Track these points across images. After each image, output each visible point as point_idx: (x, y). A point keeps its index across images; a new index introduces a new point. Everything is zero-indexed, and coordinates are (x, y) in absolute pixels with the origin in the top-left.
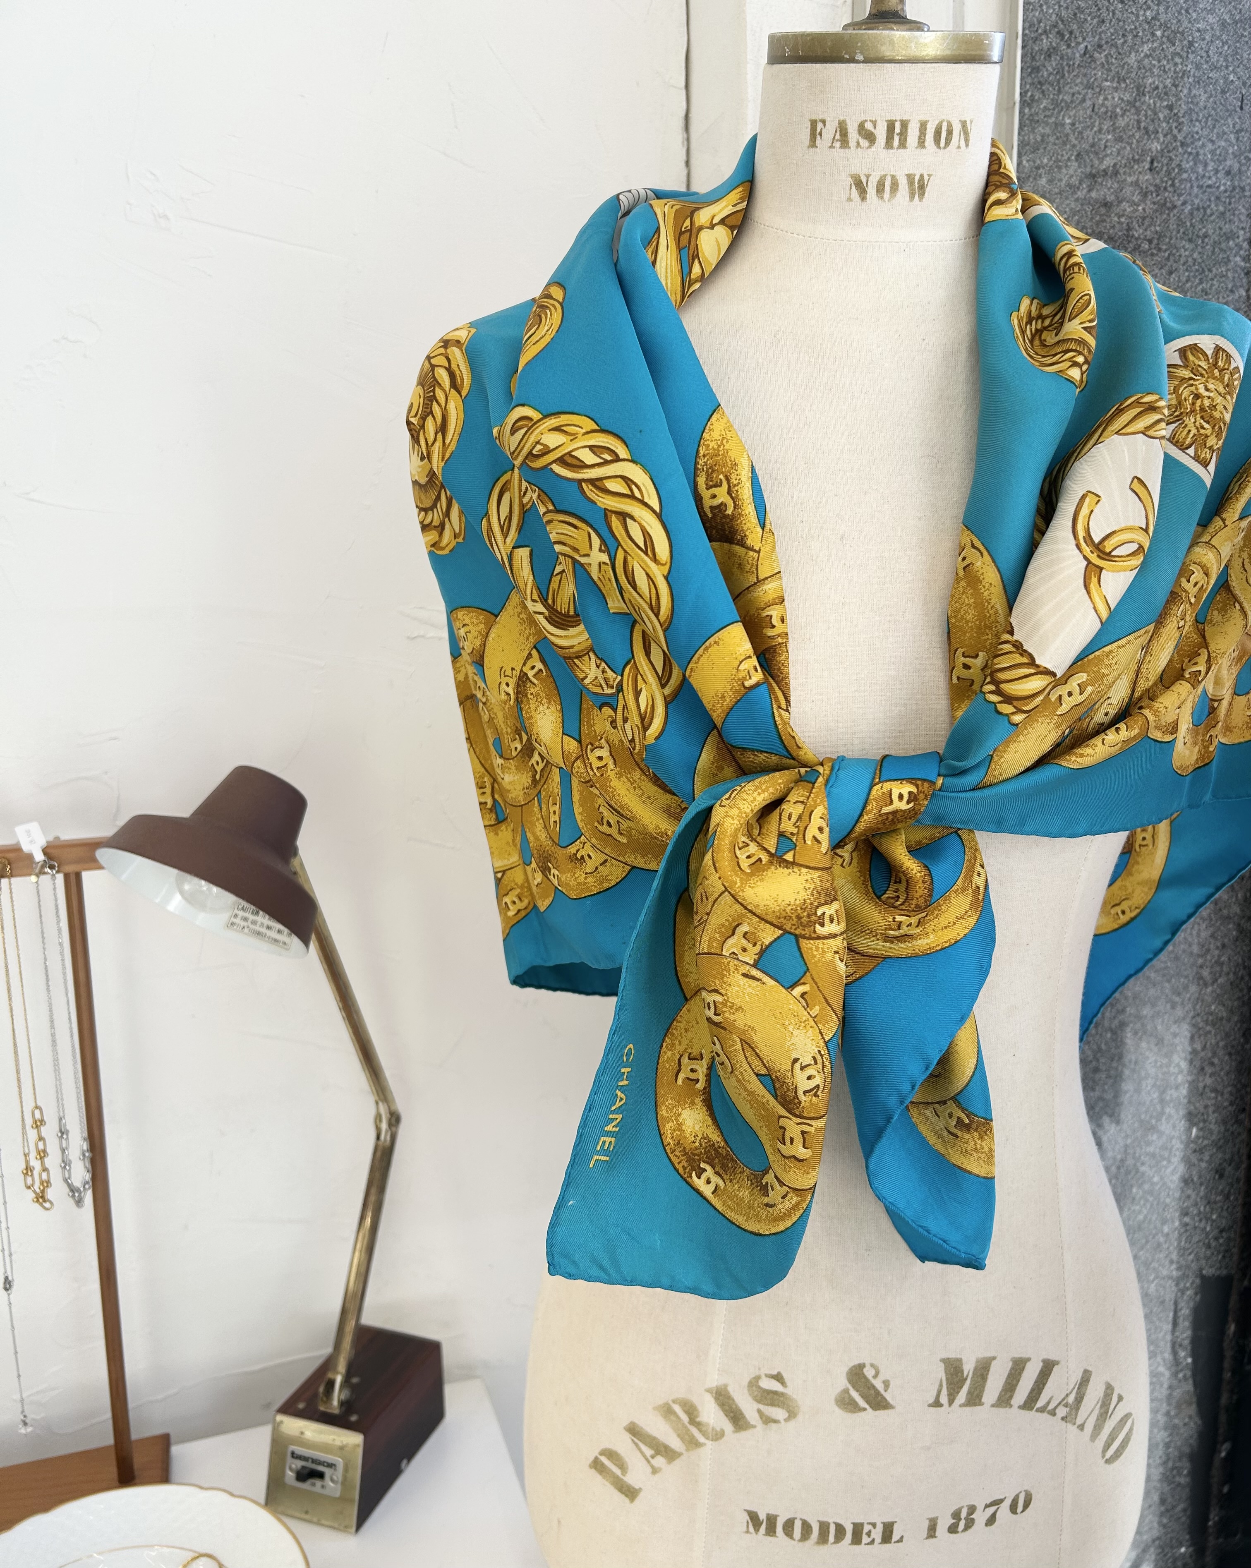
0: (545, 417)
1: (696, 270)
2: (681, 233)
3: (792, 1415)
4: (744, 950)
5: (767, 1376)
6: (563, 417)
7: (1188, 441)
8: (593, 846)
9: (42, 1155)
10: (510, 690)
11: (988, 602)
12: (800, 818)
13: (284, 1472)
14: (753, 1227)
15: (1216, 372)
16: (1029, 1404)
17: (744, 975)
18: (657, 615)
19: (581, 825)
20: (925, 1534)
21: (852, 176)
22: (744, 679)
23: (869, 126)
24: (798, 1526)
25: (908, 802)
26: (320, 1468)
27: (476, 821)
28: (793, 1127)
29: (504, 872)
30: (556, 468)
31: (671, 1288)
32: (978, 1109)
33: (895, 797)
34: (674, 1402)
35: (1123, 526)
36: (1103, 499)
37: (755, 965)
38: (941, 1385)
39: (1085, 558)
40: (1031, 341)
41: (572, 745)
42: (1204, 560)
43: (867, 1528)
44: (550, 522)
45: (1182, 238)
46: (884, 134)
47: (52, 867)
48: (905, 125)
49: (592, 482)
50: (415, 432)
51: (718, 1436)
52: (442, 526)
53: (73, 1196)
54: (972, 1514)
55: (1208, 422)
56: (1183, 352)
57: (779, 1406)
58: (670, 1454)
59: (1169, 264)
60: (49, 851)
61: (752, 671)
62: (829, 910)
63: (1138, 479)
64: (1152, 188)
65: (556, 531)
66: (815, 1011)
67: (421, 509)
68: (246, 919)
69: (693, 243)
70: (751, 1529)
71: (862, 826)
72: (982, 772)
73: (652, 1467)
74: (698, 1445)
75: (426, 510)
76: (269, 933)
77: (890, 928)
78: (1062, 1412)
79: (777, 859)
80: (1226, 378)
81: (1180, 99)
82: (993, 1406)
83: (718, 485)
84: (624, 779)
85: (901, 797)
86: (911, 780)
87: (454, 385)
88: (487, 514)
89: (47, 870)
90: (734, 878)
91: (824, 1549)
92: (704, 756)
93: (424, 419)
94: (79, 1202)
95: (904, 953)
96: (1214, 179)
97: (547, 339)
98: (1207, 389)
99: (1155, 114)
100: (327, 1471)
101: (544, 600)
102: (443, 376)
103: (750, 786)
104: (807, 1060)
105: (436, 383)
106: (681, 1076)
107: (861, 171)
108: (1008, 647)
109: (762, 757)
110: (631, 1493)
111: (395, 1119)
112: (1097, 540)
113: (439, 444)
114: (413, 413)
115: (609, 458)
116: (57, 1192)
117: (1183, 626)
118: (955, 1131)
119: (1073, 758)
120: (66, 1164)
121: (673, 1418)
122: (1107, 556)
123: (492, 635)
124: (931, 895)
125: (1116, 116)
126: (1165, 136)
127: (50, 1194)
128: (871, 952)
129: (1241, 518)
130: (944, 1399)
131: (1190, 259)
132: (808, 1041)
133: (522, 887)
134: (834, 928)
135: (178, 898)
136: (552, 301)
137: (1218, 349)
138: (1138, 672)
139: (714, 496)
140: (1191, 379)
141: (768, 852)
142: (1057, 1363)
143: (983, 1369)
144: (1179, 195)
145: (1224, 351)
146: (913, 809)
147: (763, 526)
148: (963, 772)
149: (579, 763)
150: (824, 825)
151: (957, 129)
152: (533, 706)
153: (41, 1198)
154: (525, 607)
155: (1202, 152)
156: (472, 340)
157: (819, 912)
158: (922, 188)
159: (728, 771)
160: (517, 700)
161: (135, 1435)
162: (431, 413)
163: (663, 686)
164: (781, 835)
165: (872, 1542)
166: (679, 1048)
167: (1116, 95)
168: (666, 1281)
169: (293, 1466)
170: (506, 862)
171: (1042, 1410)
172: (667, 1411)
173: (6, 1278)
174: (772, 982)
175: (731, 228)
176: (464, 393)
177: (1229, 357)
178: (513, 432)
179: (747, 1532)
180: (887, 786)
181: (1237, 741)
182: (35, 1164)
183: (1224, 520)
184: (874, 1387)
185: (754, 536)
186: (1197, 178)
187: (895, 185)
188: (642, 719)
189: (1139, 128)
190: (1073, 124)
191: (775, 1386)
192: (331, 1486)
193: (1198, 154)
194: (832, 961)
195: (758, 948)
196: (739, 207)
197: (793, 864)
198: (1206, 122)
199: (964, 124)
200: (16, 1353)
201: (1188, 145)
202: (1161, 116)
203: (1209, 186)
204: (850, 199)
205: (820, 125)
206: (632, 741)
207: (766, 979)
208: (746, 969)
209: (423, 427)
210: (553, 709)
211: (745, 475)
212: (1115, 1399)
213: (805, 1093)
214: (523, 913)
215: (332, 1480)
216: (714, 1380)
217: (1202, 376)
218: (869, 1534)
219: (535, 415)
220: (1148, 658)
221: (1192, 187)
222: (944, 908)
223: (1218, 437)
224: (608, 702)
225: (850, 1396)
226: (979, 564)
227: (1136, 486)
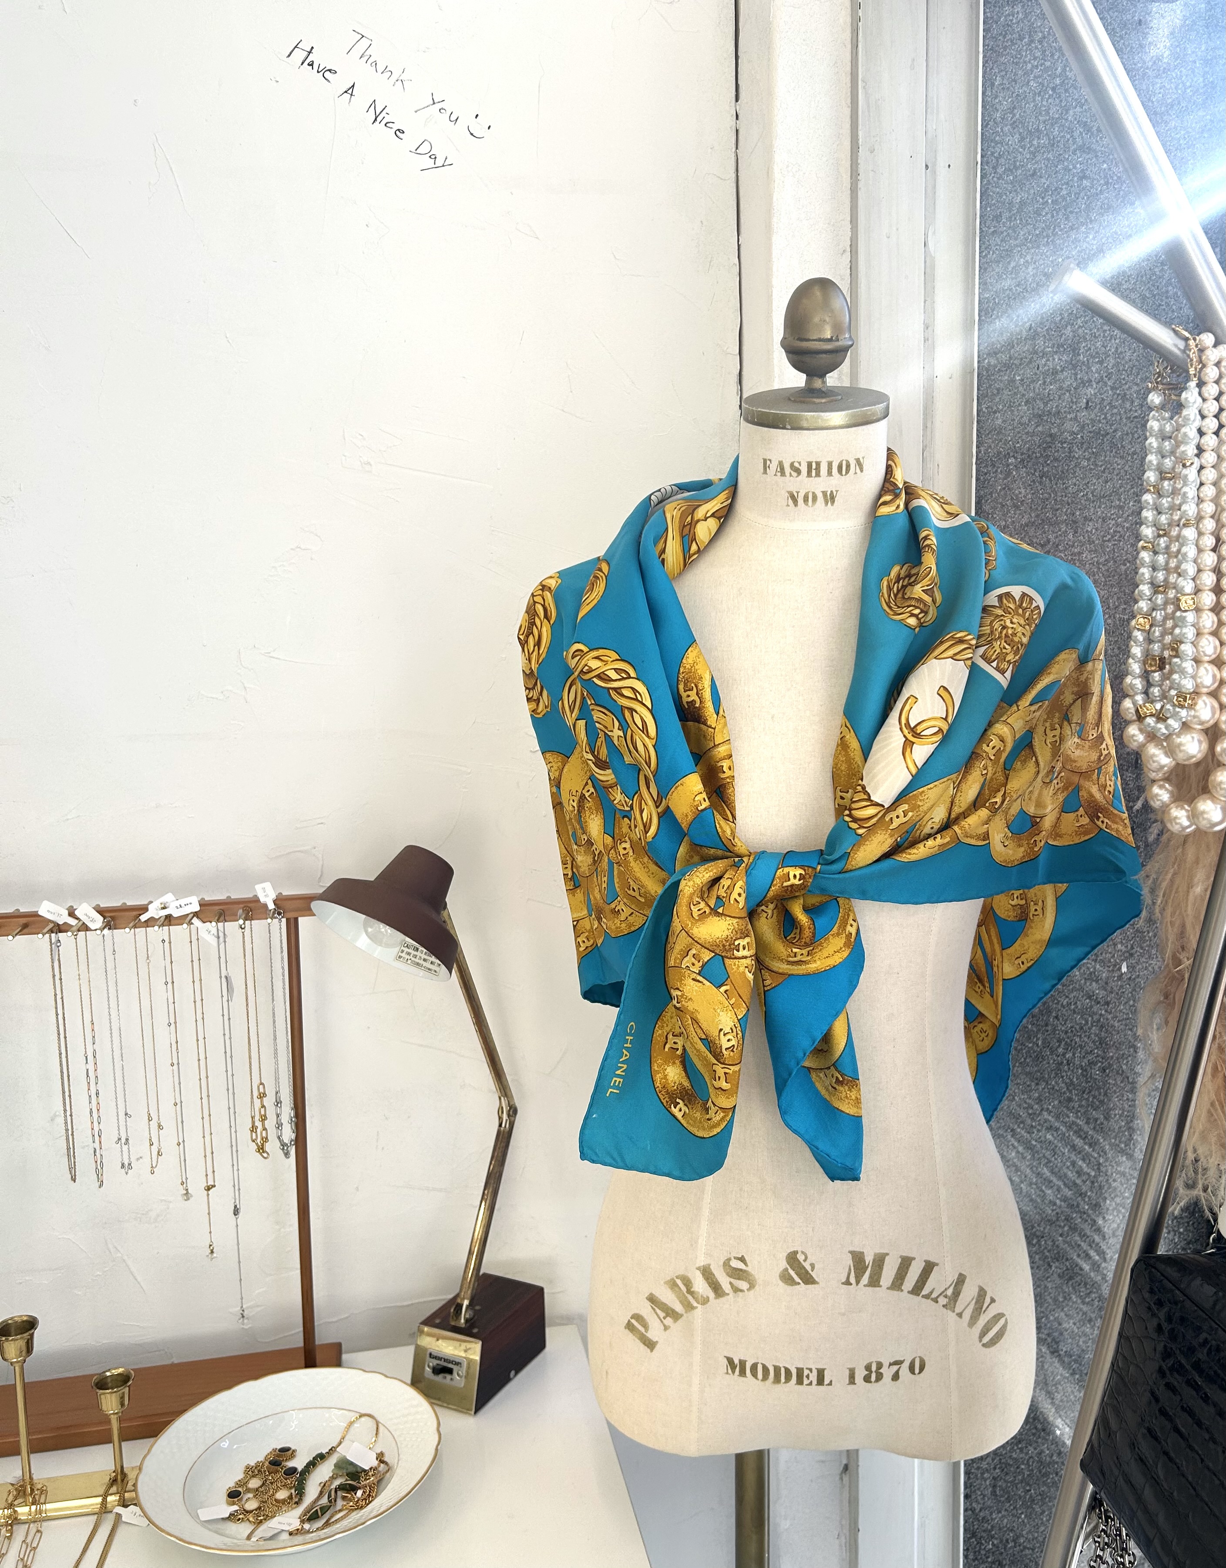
0: (591, 650)
1: (694, 547)
2: (684, 526)
3: (752, 1286)
4: (693, 964)
5: (735, 1258)
6: (601, 651)
7: (994, 657)
8: (625, 904)
9: (264, 1118)
10: (575, 804)
11: (854, 759)
12: (728, 887)
13: (424, 1368)
14: (700, 1134)
15: (1020, 611)
16: (917, 1290)
17: (693, 979)
18: (649, 767)
19: (618, 890)
20: (847, 1381)
21: (788, 492)
22: (698, 805)
23: (796, 465)
24: (760, 1368)
25: (800, 880)
26: (450, 1366)
27: (561, 886)
28: (720, 1070)
29: (578, 921)
30: (595, 680)
31: (654, 1173)
32: (848, 1071)
33: (791, 876)
34: (677, 1277)
35: (930, 716)
36: (920, 701)
37: (699, 974)
38: (850, 1270)
39: (905, 736)
40: (896, 596)
41: (609, 840)
42: (1001, 732)
43: (806, 1372)
44: (593, 710)
45: (1114, 457)
46: (806, 470)
47: (279, 914)
48: (818, 464)
49: (615, 689)
50: (523, 644)
51: (705, 1301)
52: (538, 700)
53: (283, 1149)
54: (880, 1368)
55: (1009, 645)
56: (1000, 597)
57: (743, 1280)
58: (674, 1315)
59: (1105, 475)
60: (277, 902)
61: (702, 801)
62: (743, 942)
63: (944, 687)
64: (1088, 422)
65: (596, 715)
66: (733, 1001)
67: (527, 688)
68: (409, 954)
69: (692, 531)
70: (730, 1371)
71: (771, 894)
72: (843, 862)
73: (664, 1326)
74: (693, 1308)
75: (529, 689)
76: (425, 964)
77: (789, 956)
78: (943, 1301)
79: (714, 912)
80: (1027, 614)
81: (1109, 356)
82: (888, 1288)
83: (692, 689)
84: (638, 862)
85: (795, 876)
86: (801, 867)
87: (546, 616)
88: (562, 699)
89: (276, 915)
90: (688, 922)
91: (778, 1387)
92: (681, 849)
93: (527, 636)
94: (287, 1155)
95: (801, 972)
96: (1139, 412)
97: (595, 601)
98: (1012, 623)
99: (1089, 368)
100: (455, 1368)
101: (593, 753)
102: (540, 609)
103: (702, 869)
104: (728, 1030)
105: (535, 614)
106: (667, 1046)
107: (794, 490)
108: (859, 788)
109: (712, 851)
110: (650, 1345)
111: (513, 1111)
112: (912, 726)
113: (535, 653)
114: (521, 632)
115: (625, 676)
116: (272, 1146)
117: (987, 774)
118: (835, 1086)
119: (904, 855)
120: (279, 1126)
121: (677, 1289)
122: (917, 735)
123: (565, 770)
124: (814, 937)
125: (1057, 373)
126: (1097, 383)
127: (268, 1147)
128: (781, 971)
129: (1031, 705)
130: (852, 1280)
131: (1122, 471)
132: (728, 1019)
133: (589, 932)
134: (745, 953)
135: (364, 936)
136: (601, 574)
137: (1024, 595)
138: (952, 803)
139: (689, 696)
140: (1002, 615)
141: (710, 907)
142: (937, 1265)
143: (880, 1261)
144: (1111, 425)
145: (1028, 596)
146: (803, 883)
147: (718, 714)
148: (832, 862)
149: (612, 851)
150: (742, 892)
151: (853, 464)
152: (587, 815)
153: (261, 1149)
154: (583, 756)
155: (1128, 393)
156: (559, 588)
157: (736, 943)
158: (833, 498)
159: (696, 859)
160: (578, 810)
161: (318, 1342)
162: (532, 633)
163: (657, 807)
164: (718, 897)
165: (811, 1384)
166: (668, 1029)
167: (1056, 357)
168: (652, 1168)
169: (431, 1364)
170: (579, 914)
171: (927, 1297)
172: (672, 1284)
173: (236, 1206)
174: (708, 984)
175: (719, 518)
176: (552, 622)
177: (1031, 599)
178: (573, 658)
179: (727, 1373)
180: (786, 870)
181: (1067, 844)
182: (258, 1124)
183: (1018, 706)
184: (804, 1268)
185: (712, 719)
186: (1125, 412)
187: (815, 498)
188: (645, 827)
189: (1076, 379)
190: (1022, 380)
191: (740, 1265)
192: (457, 1380)
193: (1125, 394)
194: (744, 972)
195: (701, 963)
196: (725, 504)
197: (722, 914)
198: (1131, 371)
199: (858, 461)
200: (239, 1262)
201: (1117, 389)
202: (1094, 369)
203: (1136, 417)
204: (788, 505)
205: (768, 462)
206: (640, 839)
207: (705, 982)
208: (694, 976)
209: (527, 642)
210: (599, 817)
211: (707, 683)
212: (988, 1300)
213: (726, 1049)
214: (590, 949)
215: (458, 1375)
216: (701, 1261)
217: (1010, 613)
218: (808, 1377)
219: (585, 649)
220: (959, 794)
221: (1121, 419)
222: (825, 945)
223: (1016, 654)
224: (627, 815)
225: (789, 1274)
226: (848, 737)
227: (942, 692)
